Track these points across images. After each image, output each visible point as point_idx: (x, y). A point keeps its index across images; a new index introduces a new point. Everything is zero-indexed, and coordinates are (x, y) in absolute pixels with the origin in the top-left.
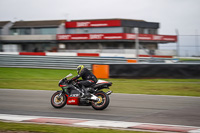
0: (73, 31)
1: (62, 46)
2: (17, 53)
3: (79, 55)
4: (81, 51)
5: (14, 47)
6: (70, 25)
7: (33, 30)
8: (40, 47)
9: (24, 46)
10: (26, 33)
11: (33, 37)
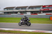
0: (45, 8)
1: (42, 12)
2: (30, 14)
3: (46, 14)
4: (47, 13)
5: (30, 13)
6: (44, 7)
7: (34, 8)
8: (36, 13)
9: (32, 12)
10: (33, 9)
11: (34, 10)
